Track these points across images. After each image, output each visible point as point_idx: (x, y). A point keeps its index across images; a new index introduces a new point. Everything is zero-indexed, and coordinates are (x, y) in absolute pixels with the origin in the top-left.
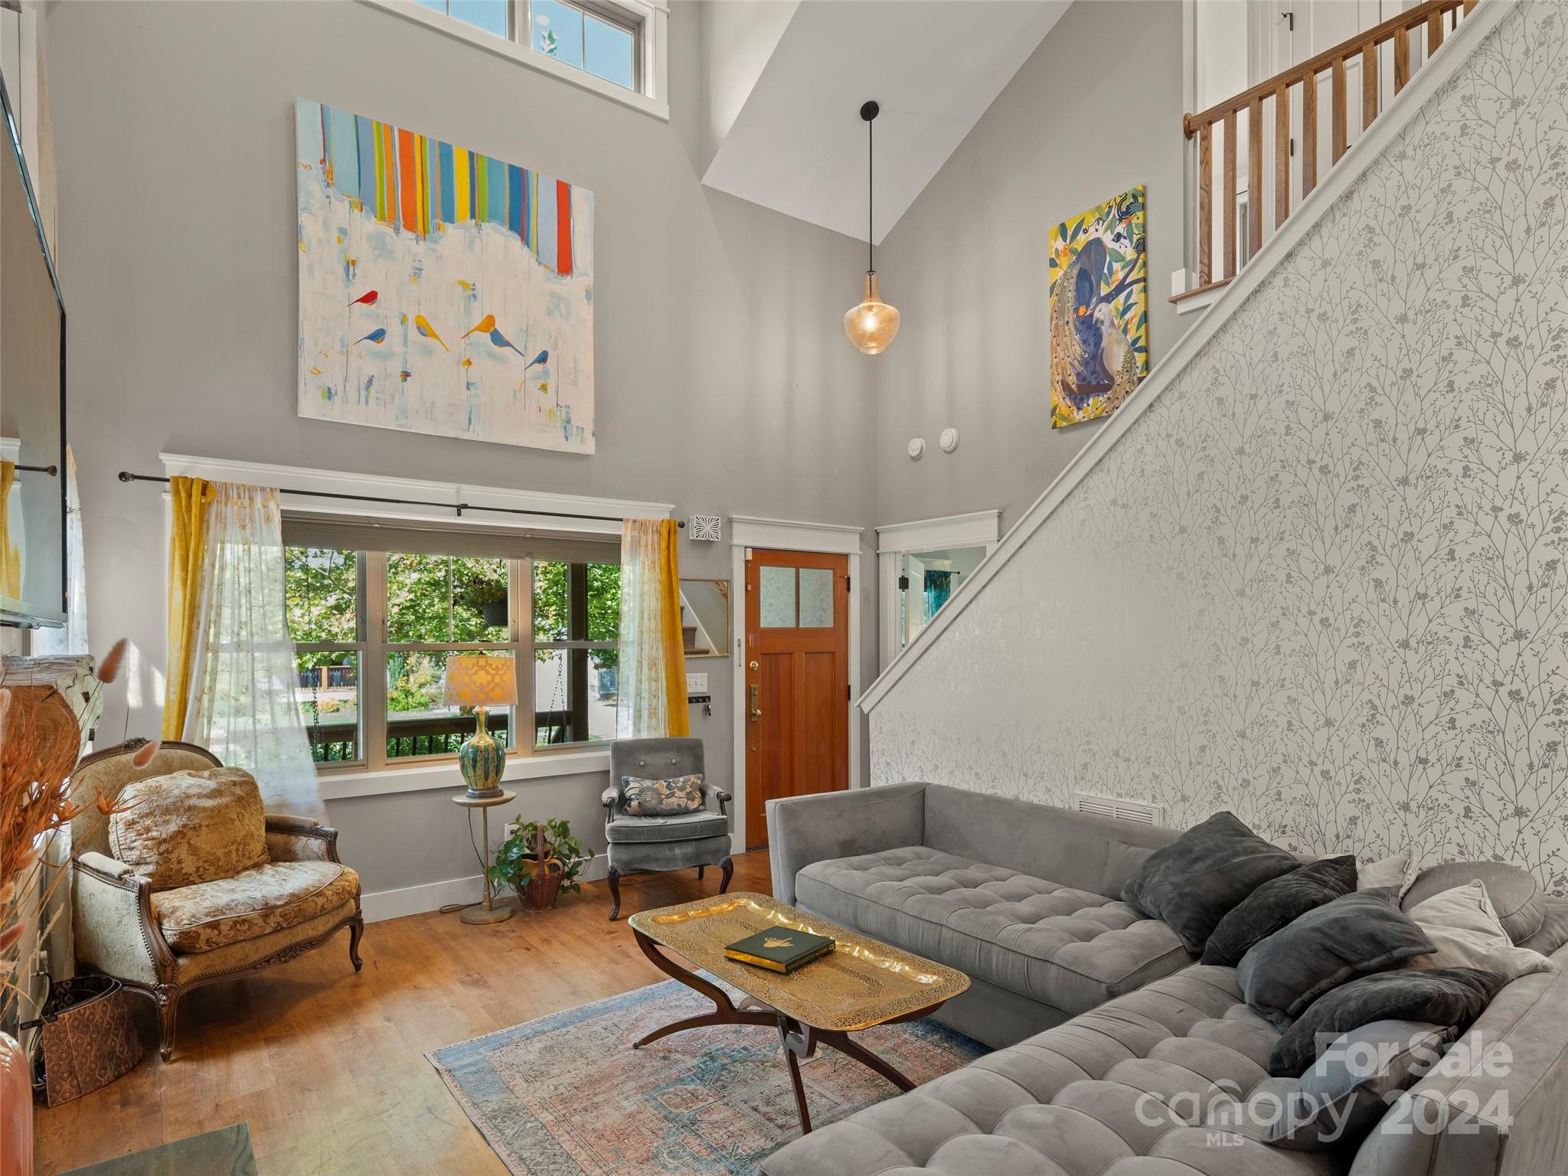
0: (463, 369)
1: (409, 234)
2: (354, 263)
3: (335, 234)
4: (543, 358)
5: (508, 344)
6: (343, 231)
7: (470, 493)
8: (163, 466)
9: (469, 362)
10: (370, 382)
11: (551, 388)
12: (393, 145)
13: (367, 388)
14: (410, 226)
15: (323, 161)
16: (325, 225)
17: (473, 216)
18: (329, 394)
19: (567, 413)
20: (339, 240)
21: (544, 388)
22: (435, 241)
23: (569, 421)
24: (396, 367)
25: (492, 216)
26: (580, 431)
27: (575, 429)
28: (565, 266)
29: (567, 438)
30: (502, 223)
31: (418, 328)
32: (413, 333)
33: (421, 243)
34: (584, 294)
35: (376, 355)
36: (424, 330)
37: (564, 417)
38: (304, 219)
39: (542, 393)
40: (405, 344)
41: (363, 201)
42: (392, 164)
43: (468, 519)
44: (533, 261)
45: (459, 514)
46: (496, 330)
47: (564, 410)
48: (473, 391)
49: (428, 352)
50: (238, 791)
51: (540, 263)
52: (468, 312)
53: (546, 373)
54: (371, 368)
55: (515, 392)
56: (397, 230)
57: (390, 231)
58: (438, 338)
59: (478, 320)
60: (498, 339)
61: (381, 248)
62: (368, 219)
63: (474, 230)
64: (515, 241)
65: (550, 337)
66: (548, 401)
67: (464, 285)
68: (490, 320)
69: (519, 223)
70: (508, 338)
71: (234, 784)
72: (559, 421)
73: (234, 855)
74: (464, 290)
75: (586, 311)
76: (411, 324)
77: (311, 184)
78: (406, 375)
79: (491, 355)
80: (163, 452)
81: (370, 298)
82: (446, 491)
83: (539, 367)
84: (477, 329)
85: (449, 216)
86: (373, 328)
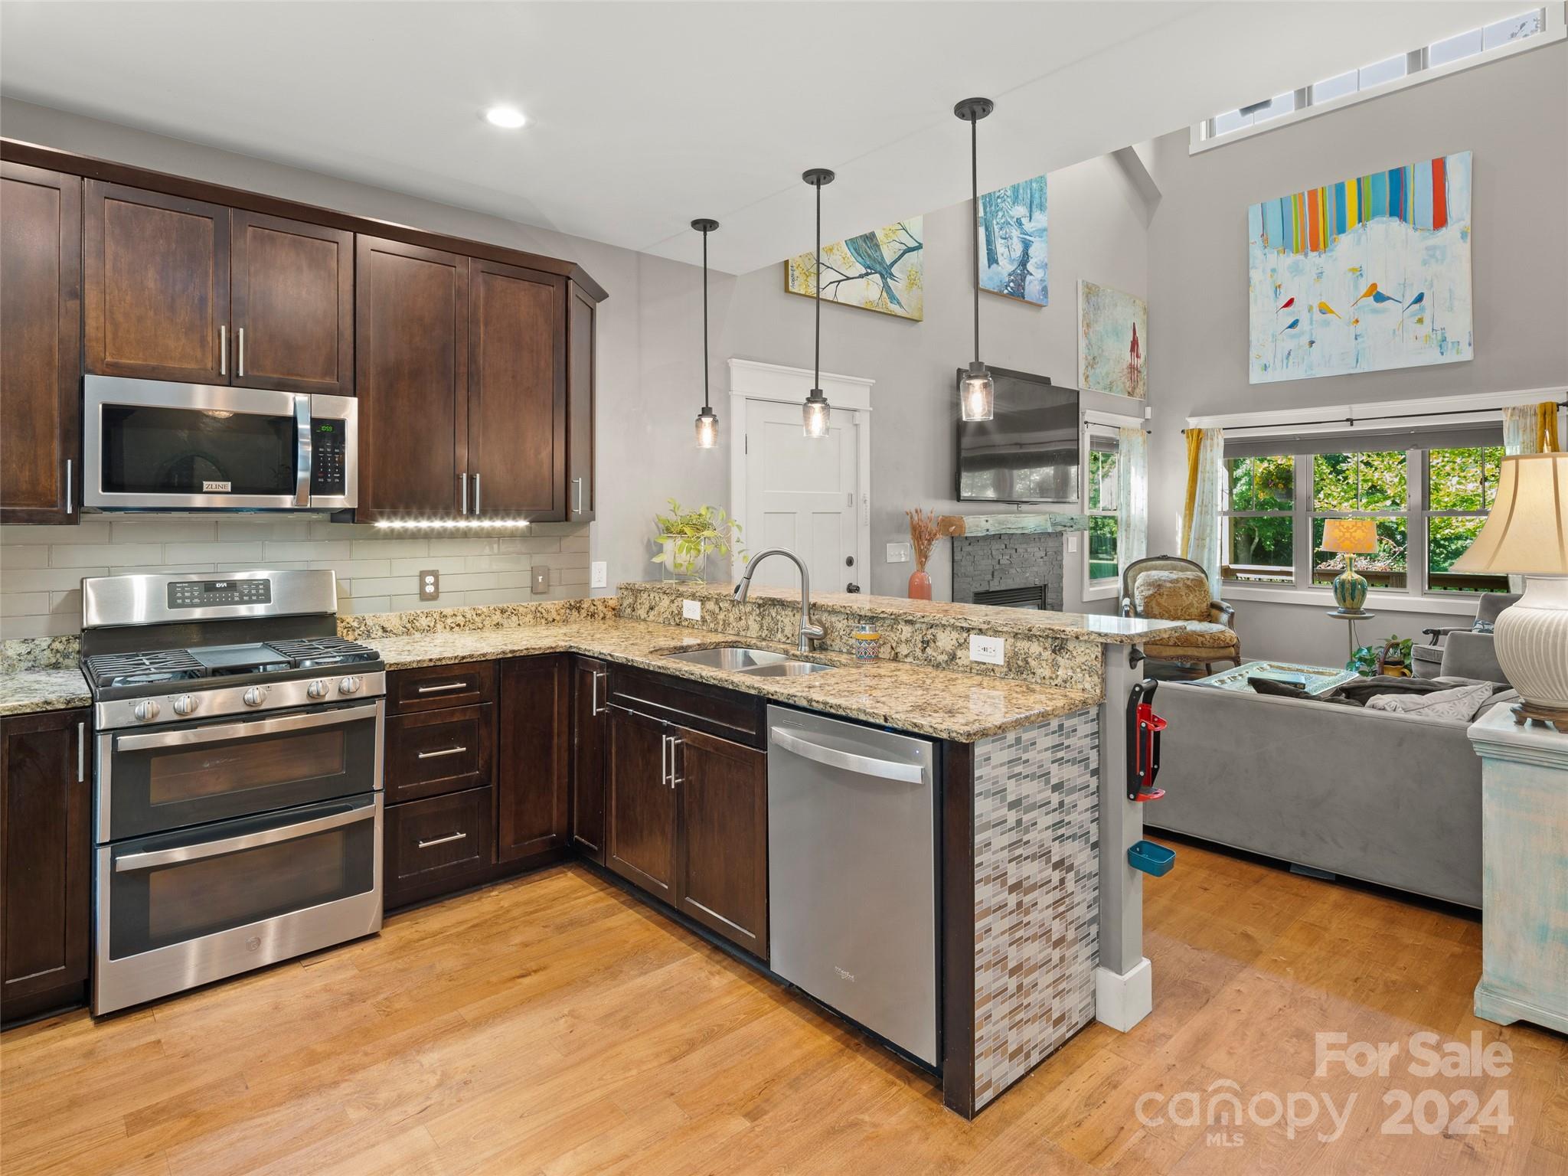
0: (1352, 328)
1: (1315, 254)
2: (1279, 286)
3: (1269, 273)
4: (1420, 298)
5: (1389, 298)
6: (1274, 270)
7: (1358, 410)
8: (1188, 423)
9: (1357, 321)
10: (1289, 354)
11: (1427, 321)
12: (1304, 203)
13: (1287, 358)
14: (1315, 247)
15: (1263, 235)
16: (1263, 271)
17: (1360, 221)
18: (1266, 368)
19: (1442, 334)
20: (1271, 276)
21: (1420, 321)
22: (1332, 250)
23: (1444, 340)
24: (1305, 340)
25: (1376, 213)
26: (1456, 345)
27: (1450, 345)
28: (1440, 220)
29: (1442, 354)
30: (1382, 214)
31: (1320, 311)
32: (1317, 315)
33: (1323, 256)
34: (1459, 236)
35: (1293, 337)
36: (1324, 310)
37: (1439, 338)
38: (1253, 274)
39: (1419, 325)
40: (1311, 324)
41: (1286, 246)
42: (1303, 216)
43: (1358, 427)
44: (1410, 231)
45: (1352, 425)
46: (1378, 292)
47: (1439, 333)
48: (1360, 340)
49: (1327, 323)
50: (1189, 583)
51: (1416, 229)
52: (1356, 287)
53: (1422, 309)
54: (1290, 345)
55: (1394, 330)
56: (1306, 255)
57: (1302, 257)
58: (1333, 312)
59: (1364, 289)
60: (1380, 298)
61: (1296, 270)
62: (1288, 256)
63: (1361, 231)
64: (1395, 222)
65: (1426, 281)
66: (1426, 328)
67: (1353, 270)
68: (1374, 286)
69: (1398, 209)
70: (1386, 293)
71: (1188, 579)
72: (1435, 342)
73: (1179, 611)
74: (1353, 273)
75: (1464, 249)
76: (1316, 309)
77: (1256, 251)
78: (1312, 343)
79: (1375, 311)
80: (1190, 416)
81: (1290, 302)
82: (1341, 411)
83: (1417, 306)
84: (1365, 296)
85: (1341, 229)
86: (1291, 321)
